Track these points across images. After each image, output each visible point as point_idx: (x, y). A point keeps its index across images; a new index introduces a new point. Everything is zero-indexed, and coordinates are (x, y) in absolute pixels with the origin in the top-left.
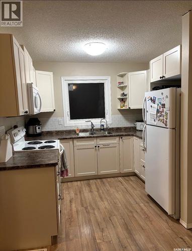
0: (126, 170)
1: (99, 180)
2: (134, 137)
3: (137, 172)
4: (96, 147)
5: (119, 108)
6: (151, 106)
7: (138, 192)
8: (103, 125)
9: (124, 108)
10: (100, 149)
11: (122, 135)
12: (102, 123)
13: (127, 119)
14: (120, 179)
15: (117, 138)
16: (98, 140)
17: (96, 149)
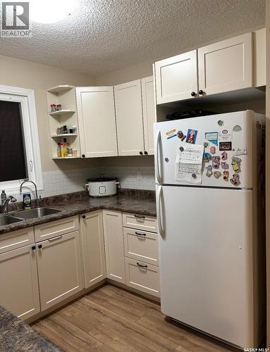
0: (94, 280)
1: (45, 323)
2: (105, 212)
3: (113, 276)
4: (34, 248)
5: (56, 156)
6: (182, 149)
7: (142, 318)
8: (29, 195)
9: (70, 156)
10: (43, 252)
11: (85, 212)
12: (25, 191)
13: (71, 178)
14: (86, 300)
15: (76, 219)
16: (38, 231)
17: (33, 255)
